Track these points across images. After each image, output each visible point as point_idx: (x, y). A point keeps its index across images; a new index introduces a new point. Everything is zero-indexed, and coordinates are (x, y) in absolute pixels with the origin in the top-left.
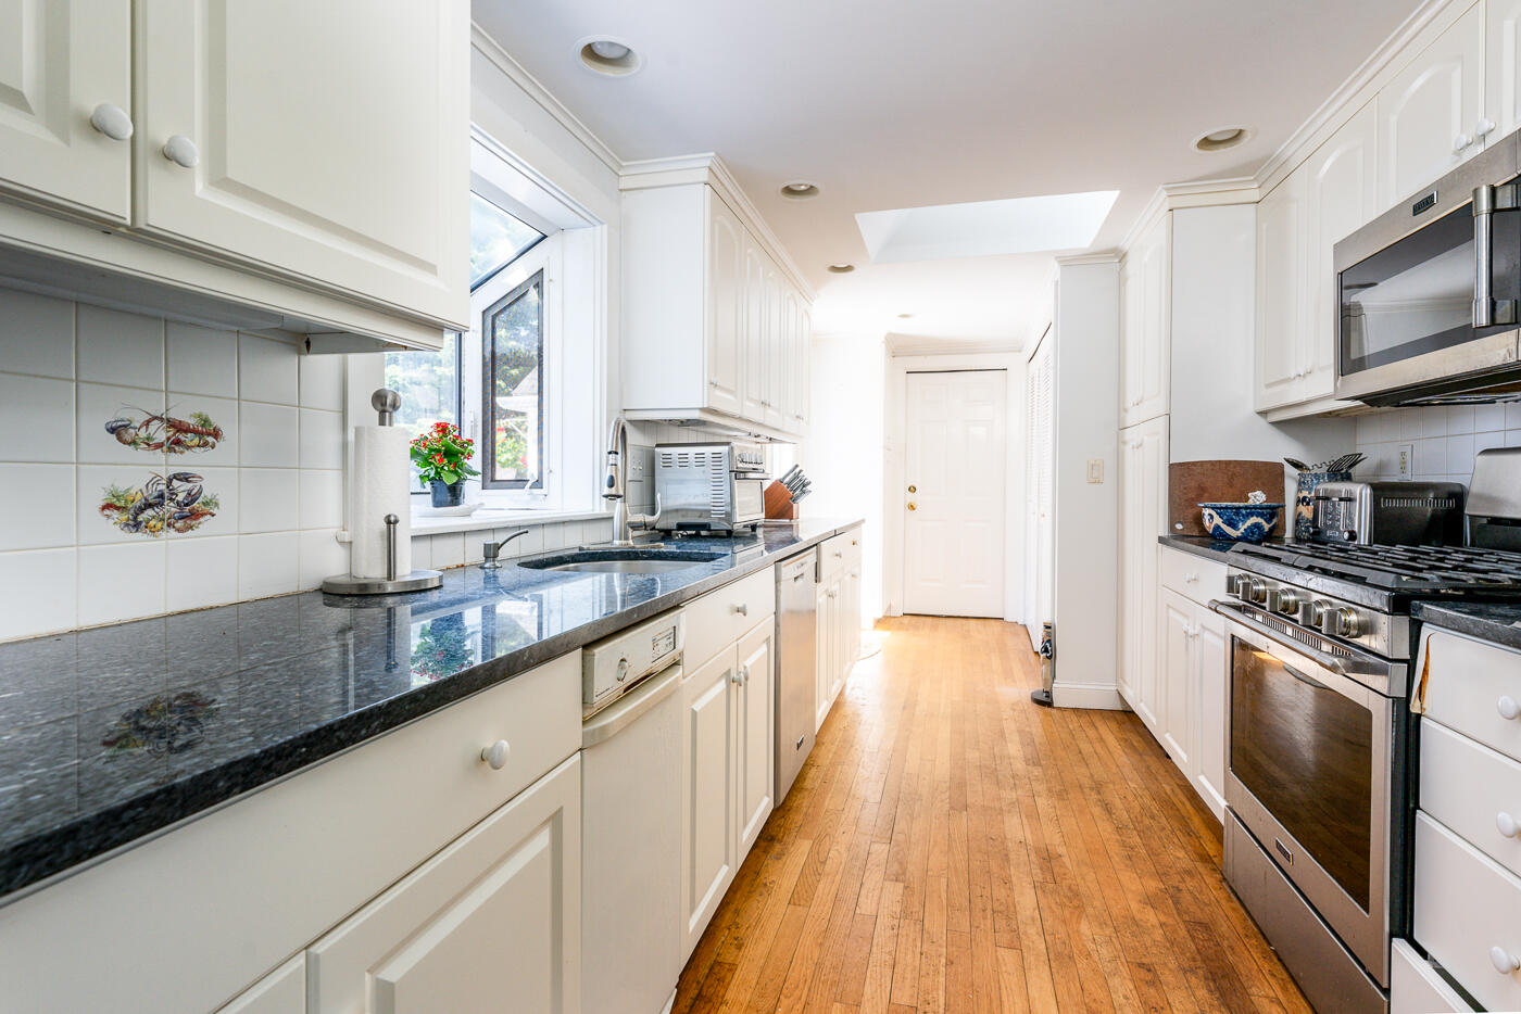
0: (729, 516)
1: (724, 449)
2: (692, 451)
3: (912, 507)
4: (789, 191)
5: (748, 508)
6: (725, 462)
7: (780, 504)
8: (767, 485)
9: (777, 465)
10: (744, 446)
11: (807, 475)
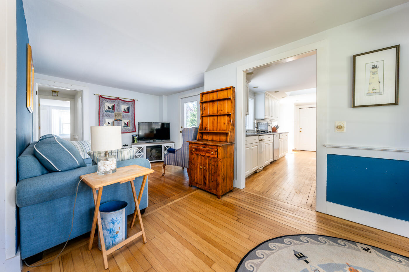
0: (267, 130)
1: (267, 123)
2: (263, 123)
4: (275, 92)
5: (270, 129)
6: (267, 124)
7: (274, 130)
8: (272, 127)
9: (274, 125)
10: (269, 122)
11: (279, 126)
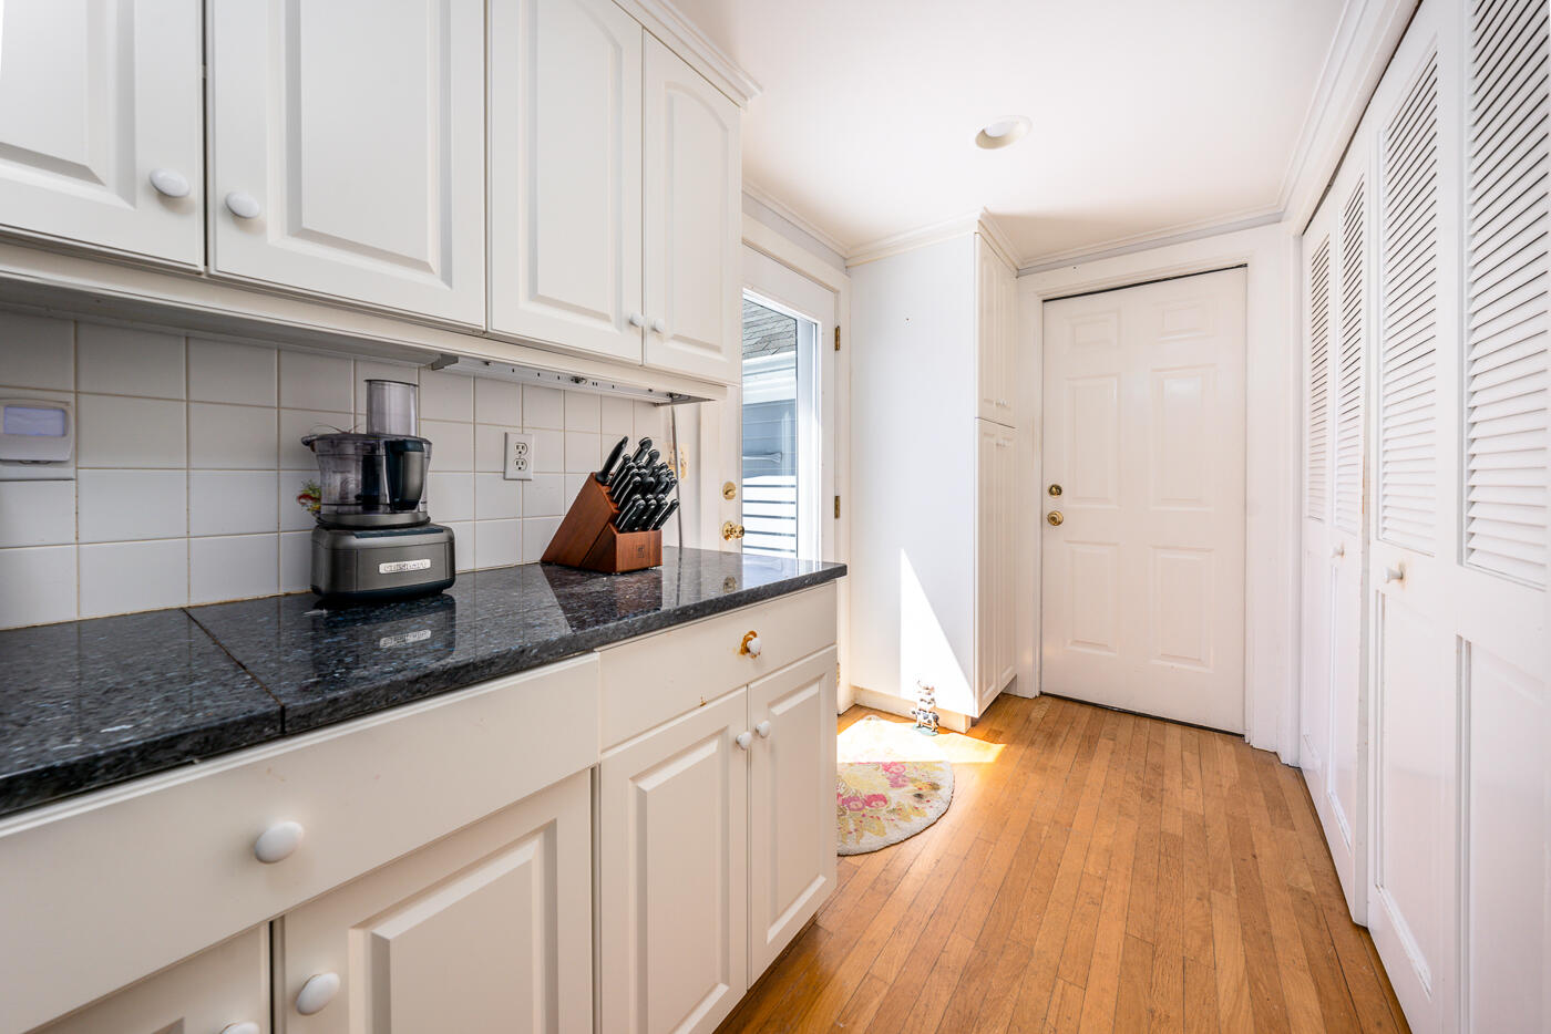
3: (1054, 520)
